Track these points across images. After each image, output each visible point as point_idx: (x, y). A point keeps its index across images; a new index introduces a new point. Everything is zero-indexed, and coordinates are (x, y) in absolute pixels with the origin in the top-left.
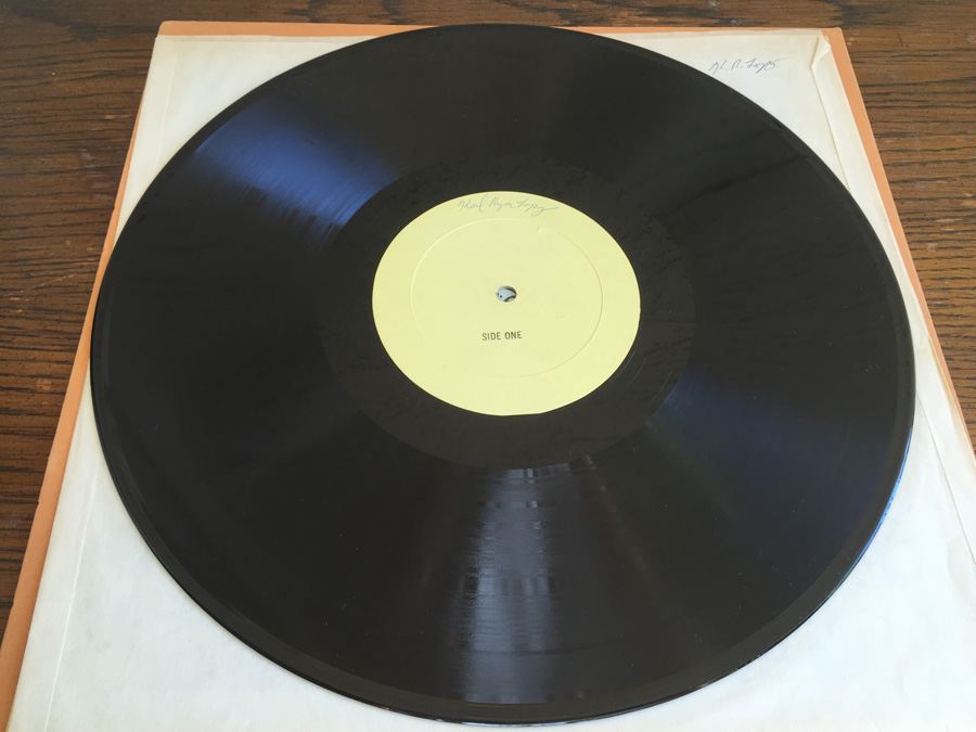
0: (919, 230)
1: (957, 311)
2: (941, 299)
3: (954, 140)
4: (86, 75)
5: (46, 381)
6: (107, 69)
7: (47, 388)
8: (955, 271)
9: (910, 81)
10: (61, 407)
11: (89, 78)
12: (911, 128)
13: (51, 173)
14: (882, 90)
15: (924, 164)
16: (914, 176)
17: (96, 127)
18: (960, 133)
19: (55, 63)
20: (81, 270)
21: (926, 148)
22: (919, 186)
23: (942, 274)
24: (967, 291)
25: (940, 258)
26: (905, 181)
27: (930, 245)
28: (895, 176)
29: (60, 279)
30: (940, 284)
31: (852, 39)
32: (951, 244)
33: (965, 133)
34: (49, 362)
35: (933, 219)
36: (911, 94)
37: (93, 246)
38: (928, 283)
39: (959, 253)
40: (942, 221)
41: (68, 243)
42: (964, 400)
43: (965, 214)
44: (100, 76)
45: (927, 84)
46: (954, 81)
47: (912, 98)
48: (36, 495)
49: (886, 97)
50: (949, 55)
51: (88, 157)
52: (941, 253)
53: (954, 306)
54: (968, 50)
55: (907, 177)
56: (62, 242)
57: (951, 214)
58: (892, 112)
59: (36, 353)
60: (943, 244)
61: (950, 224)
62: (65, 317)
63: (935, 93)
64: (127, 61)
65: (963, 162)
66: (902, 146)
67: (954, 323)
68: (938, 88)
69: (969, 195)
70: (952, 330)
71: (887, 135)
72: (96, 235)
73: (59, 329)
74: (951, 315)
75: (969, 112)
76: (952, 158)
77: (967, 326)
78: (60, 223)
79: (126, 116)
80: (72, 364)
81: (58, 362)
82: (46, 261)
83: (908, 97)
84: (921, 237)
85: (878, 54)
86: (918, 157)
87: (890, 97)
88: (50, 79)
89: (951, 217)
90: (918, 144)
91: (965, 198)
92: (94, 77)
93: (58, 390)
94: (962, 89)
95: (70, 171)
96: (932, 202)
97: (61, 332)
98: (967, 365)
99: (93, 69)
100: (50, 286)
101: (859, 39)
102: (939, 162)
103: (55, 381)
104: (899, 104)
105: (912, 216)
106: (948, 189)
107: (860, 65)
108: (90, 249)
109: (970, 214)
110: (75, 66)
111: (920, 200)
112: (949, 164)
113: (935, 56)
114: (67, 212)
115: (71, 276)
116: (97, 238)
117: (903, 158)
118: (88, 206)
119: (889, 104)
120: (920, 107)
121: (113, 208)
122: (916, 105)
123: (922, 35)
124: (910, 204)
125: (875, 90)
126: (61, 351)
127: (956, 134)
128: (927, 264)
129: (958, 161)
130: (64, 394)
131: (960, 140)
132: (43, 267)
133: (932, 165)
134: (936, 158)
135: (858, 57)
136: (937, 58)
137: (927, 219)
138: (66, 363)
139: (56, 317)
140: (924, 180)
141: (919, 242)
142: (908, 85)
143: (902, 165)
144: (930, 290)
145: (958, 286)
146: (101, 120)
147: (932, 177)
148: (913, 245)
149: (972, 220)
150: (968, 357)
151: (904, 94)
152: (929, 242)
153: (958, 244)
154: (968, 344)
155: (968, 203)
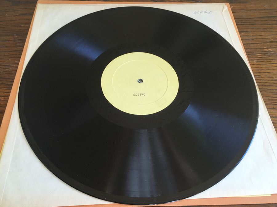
0: (252, 57)
1: (263, 79)
2: (258, 75)
4: (16, 15)
5: (2, 97)
7: (3, 100)
8: (262, 68)
11: (17, 15)
12: (249, 30)
13: (5, 41)
14: (241, 20)
15: (253, 39)
16: (250, 43)
17: (19, 28)
18: (263, 31)
19: (7, 12)
20: (13, 67)
21: (254, 35)
22: (252, 45)
23: (258, 69)
24: (266, 73)
25: (258, 64)
26: (247, 44)
27: (255, 61)
28: (245, 43)
29: (7, 70)
30: (258, 71)
31: (232, 6)
32: (260, 61)
33: (264, 31)
34: (3, 92)
35: (255, 54)
36: (249, 21)
38: (254, 71)
39: (263, 63)
40: (258, 54)
41: (10, 60)
43: (264, 53)
44: (21, 15)
45: (253, 18)
46: (261, 18)
47: (249, 22)
50: (259, 11)
51: (16, 37)
52: (258, 63)
53: (262, 77)
54: (264, 9)
55: (248, 43)
56: (8, 60)
58: (244, 26)
60: (259, 61)
61: (260, 55)
62: (9, 80)
64: (28, 11)
65: (264, 39)
66: (246, 35)
67: (262, 82)
68: (256, 19)
70: (261, 84)
71: (242, 32)
73: (7, 83)
74: (261, 80)
75: (265, 26)
76: (261, 38)
77: (265, 83)
78: (8, 55)
79: (27, 26)
81: (6, 92)
82: (3, 65)
85: (240, 10)
86: (251, 38)
88: (6, 16)
89: (260, 54)
90: (251, 34)
91: (264, 48)
93: (6, 100)
94: (263, 19)
95: (11, 40)
96: (255, 50)
97: (7, 84)
98: (266, 93)
99: (18, 13)
100: (4, 72)
101: (234, 6)
102: (257, 39)
103: (5, 97)
104: (246, 23)
105: (249, 53)
106: (260, 46)
108: (16, 61)
109: (266, 53)
110: (13, 12)
111: (252, 49)
112: (260, 40)
113: (255, 11)
114: (10, 51)
115: (10, 69)
116: (18, 58)
117: (247, 38)
118: (16, 50)
119: (243, 23)
122: (250, 24)
123: (252, 5)
124: (249, 50)
125: (239, 20)
126: (7, 89)
127: (262, 31)
128: (254, 66)
129: (262, 39)
130: (8, 101)
131: (263, 33)
132: (2, 66)
133: (255, 40)
134: (256, 38)
135: (234, 11)
136: (256, 12)
137: (254, 54)
138: (8, 92)
139: (6, 80)
140: (253, 44)
141: (252, 60)
142: (248, 18)
143: (247, 40)
144: (255, 73)
145: (263, 72)
146: (20, 27)
147: (255, 43)
148: (250, 61)
149: (266, 54)
150: (266, 91)
151: (247, 21)
152: (254, 60)
153: (262, 61)
154: (266, 87)
155: (265, 50)
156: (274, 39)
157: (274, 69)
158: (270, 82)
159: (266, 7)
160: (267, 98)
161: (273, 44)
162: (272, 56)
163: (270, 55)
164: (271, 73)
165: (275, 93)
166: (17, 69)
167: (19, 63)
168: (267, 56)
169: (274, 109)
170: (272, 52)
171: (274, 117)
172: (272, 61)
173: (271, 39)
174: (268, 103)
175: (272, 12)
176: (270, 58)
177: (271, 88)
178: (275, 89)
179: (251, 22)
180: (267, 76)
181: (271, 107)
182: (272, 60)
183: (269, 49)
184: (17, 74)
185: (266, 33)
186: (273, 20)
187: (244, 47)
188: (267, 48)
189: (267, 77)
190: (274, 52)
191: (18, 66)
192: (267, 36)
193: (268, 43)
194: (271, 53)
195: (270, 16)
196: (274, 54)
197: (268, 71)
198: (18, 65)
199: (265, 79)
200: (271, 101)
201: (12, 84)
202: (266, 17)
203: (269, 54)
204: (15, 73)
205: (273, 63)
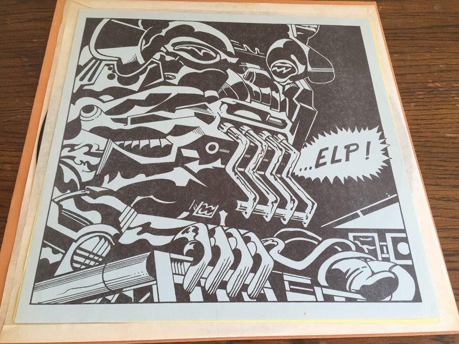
0: (407, 97)
1: (423, 134)
2: (416, 129)
3: (425, 55)
4: (23, 20)
5: (8, 165)
6: (33, 17)
7: (9, 169)
8: (422, 116)
9: (407, 27)
10: (16, 177)
11: (25, 21)
12: (406, 50)
13: (8, 67)
14: (394, 31)
15: (411, 66)
16: (406, 72)
17: (29, 45)
18: (428, 52)
19: (9, 14)
20: (22, 113)
21: (412, 59)
22: (409, 77)
23: (417, 118)
24: (428, 125)
25: (416, 110)
26: (402, 75)
27: (412, 104)
28: (398, 72)
29: (14, 118)
30: (416, 122)
31: (381, 7)
32: (421, 104)
33: (430, 52)
34: (10, 156)
35: (414, 92)
36: (407, 33)
37: (29, 102)
38: (410, 121)
39: (425, 108)
40: (418, 93)
41: (17, 101)
42: (424, 175)
43: (429, 90)
45: (414, 29)
46: (427, 28)
47: (408, 35)
48: (6, 218)
49: (395, 35)
51: (26, 59)
52: (417, 108)
53: (422, 132)
54: (433, 13)
55: (403, 72)
56: (15, 101)
57: (422, 90)
58: (398, 42)
59: (4, 152)
60: (418, 104)
61: (422, 94)
62: (16, 136)
63: (418, 33)
64: (42, 13)
65: (429, 65)
66: (401, 58)
67: (422, 140)
68: (419, 31)
69: (431, 81)
70: (420, 143)
71: (395, 53)
72: (30, 97)
74: (420, 136)
75: (433, 42)
76: (424, 64)
77: (427, 141)
78: (13, 91)
79: (43, 40)
80: (21, 157)
81: (14, 157)
82: (7, 109)
83: (405, 35)
84: (408, 100)
85: (393, 14)
86: (409, 63)
87: (398, 35)
88: (7, 22)
90: (409, 57)
91: (429, 83)
92: (27, 21)
93: (14, 169)
94: (430, 31)
95: (18, 66)
96: (414, 84)
97: (15, 143)
98: (426, 159)
99: (27, 17)
100: (9, 121)
101: (385, 7)
102: (418, 66)
103: (13, 165)
104: (401, 38)
105: (404, 91)
106: (422, 78)
107: (384, 19)
108: (27, 103)
109: (431, 90)
110: (18, 15)
111: (409, 83)
112: (424, 67)
113: (418, 15)
114: (16, 86)
115: (19, 116)
116: (31, 99)
117: (402, 63)
118: (26, 83)
119: (396, 38)
120: (411, 40)
121: (38, 84)
122: (409, 39)
123: (413, 6)
124: (404, 85)
125: (390, 31)
126: (15, 151)
127: (426, 52)
128: (410, 113)
129: (427, 65)
130: (17, 171)
131: (428, 55)
132: (5, 112)
133: (415, 67)
134: (416, 64)
135: (383, 16)
136: (420, 17)
137: (412, 92)
138: (17, 157)
139: (12, 135)
140: (411, 74)
141: (408, 102)
142: (405, 29)
143: (402, 67)
144: (411, 125)
145: (424, 123)
146: (31, 42)
147: (414, 72)
148: (405, 105)
149: (432, 93)
150: (427, 155)
151: (404, 33)
152: (412, 102)
153: (425, 104)
154: (427, 149)
155: (430, 85)
156: (446, 66)
157: (442, 119)
158: (434, 139)
159: (436, 8)
160: (428, 167)
161: (443, 74)
162: (442, 96)
163: (436, 94)
164: (437, 125)
165: (441, 159)
166: (30, 117)
167: (32, 107)
168: (433, 96)
169: (437, 185)
170: (441, 89)
171: (436, 199)
172: (439, 105)
173: (441, 66)
174: (429, 175)
175: (446, 18)
176: (436, 99)
177: (435, 150)
178: (442, 153)
179: (411, 36)
180: (430, 130)
181: (433, 182)
182: (439, 103)
183: (437, 84)
184: (30, 124)
185: (433, 55)
186: (447, 33)
187: (397, 79)
188: (433, 82)
189: (430, 132)
190: (443, 89)
191: (31, 112)
192: (435, 60)
193: (435, 72)
194: (440, 91)
195: (442, 24)
196: (444, 92)
197: (433, 122)
198: (32, 109)
199: (428, 134)
200: (433, 173)
201: (24, 143)
202: (436, 26)
203: (435, 92)
204: (28, 124)
205: (441, 107)
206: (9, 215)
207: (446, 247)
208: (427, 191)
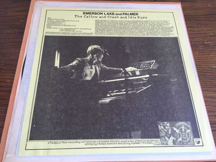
0: (195, 49)
1: (202, 67)
2: (198, 64)
3: (204, 28)
4: (15, 11)
5: (9, 80)
6: (20, 10)
7: (9, 82)
8: (201, 58)
9: (195, 15)
10: (12, 86)
11: (16, 12)
12: (195, 26)
13: (8, 34)
14: (189, 17)
15: (197, 34)
16: (194, 37)
18: (205, 27)
19: (8, 8)
20: (15, 56)
21: (198, 30)
22: (196, 39)
23: (199, 58)
24: (204, 62)
25: (199, 55)
26: (193, 38)
27: (197, 52)
28: (190, 37)
29: (11, 58)
30: (198, 61)
31: (183, 5)
32: (201, 52)
33: (206, 27)
34: (9, 76)
35: (198, 46)
36: (195, 18)
37: (18, 50)
38: (196, 60)
39: (203, 54)
40: (200, 47)
41: (12, 49)
42: (202, 86)
43: (205, 45)
44: (18, 11)
45: (199, 15)
46: (204, 15)
47: (195, 19)
48: (8, 105)
49: (190, 18)
50: (203, 9)
51: (16, 30)
52: (199, 54)
53: (201, 65)
54: (208, 8)
55: (193, 37)
57: (202, 45)
58: (191, 22)
59: (6, 74)
60: (200, 52)
61: (202, 47)
62: (12, 66)
63: (200, 18)
64: (24, 8)
65: (205, 33)
66: (192, 30)
67: (201, 69)
68: (201, 17)
69: (206, 41)
70: (200, 71)
71: (189, 27)
72: (18, 48)
73: (11, 69)
74: (200, 67)
75: (207, 22)
76: (203, 32)
77: (203, 70)
78: (11, 45)
79: (24, 21)
80: (14, 76)
81: (11, 76)
82: (8, 54)
83: (194, 19)
84: (195, 50)
85: (189, 9)
86: (196, 32)
88: (7, 12)
89: (202, 46)
90: (196, 29)
91: (205, 42)
92: (17, 11)
93: (11, 82)
94: (206, 17)
95: (13, 33)
96: (198, 43)
97: (12, 69)
98: (203, 78)
99: (17, 10)
100: (9, 59)
102: (200, 33)
103: (11, 80)
104: (192, 20)
105: (193, 46)
106: (202, 40)
107: (184, 11)
108: (17, 51)
110: (13, 9)
111: (195, 42)
112: (203, 34)
113: (201, 9)
114: (12, 42)
115: (13, 57)
116: (19, 48)
117: (193, 32)
118: (17, 41)
119: (190, 20)
120: (197, 21)
121: (22, 42)
123: (198, 4)
124: (193, 43)
125: (187, 17)
126: (12, 73)
127: (204, 27)
128: (196, 56)
130: (13, 83)
131: (205, 28)
132: (7, 55)
134: (199, 33)
135: (184, 9)
136: (201, 10)
137: (197, 46)
138: (13, 76)
139: (11, 66)
140: (197, 37)
141: (195, 51)
142: (194, 16)
143: (192, 34)
144: (196, 62)
145: (202, 61)
146: (19, 22)
147: (198, 37)
148: (193, 52)
149: (206, 47)
150: (203, 77)
151: (194, 18)
152: (197, 51)
153: (203, 52)
154: (203, 74)
155: (206, 43)
156: (213, 34)
157: (211, 59)
158: (207, 69)
159: (209, 5)
160: (204, 82)
161: (212, 38)
162: (210, 48)
163: (209, 47)
164: (209, 62)
165: (210, 78)
166: (18, 57)
167: (20, 52)
168: (207, 48)
169: (208, 91)
170: (211, 45)
171: (207, 97)
172: (210, 52)
173: (211, 34)
174: (204, 86)
175: (214, 10)
176: (208, 49)
177: (207, 74)
178: (211, 75)
179: (197, 19)
180: (205, 64)
181: (206, 89)
182: (209, 52)
183: (209, 42)
184: (18, 61)
185: (207, 28)
186: (214, 18)
187: (190, 40)
188: (207, 42)
189: (205, 65)
190: (212, 45)
191: (19, 55)
192: (208, 31)
193: (208, 37)
194: (210, 46)
195: (212, 13)
196: (212, 46)
197: (206, 60)
198: (19, 54)
199: (204, 66)
200: (206, 85)
201: (16, 70)
202: (209, 14)
203: (208, 46)
204: (17, 61)
205: (210, 53)
206: (9, 103)
207: (211, 120)
208: (203, 93)
